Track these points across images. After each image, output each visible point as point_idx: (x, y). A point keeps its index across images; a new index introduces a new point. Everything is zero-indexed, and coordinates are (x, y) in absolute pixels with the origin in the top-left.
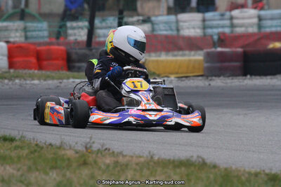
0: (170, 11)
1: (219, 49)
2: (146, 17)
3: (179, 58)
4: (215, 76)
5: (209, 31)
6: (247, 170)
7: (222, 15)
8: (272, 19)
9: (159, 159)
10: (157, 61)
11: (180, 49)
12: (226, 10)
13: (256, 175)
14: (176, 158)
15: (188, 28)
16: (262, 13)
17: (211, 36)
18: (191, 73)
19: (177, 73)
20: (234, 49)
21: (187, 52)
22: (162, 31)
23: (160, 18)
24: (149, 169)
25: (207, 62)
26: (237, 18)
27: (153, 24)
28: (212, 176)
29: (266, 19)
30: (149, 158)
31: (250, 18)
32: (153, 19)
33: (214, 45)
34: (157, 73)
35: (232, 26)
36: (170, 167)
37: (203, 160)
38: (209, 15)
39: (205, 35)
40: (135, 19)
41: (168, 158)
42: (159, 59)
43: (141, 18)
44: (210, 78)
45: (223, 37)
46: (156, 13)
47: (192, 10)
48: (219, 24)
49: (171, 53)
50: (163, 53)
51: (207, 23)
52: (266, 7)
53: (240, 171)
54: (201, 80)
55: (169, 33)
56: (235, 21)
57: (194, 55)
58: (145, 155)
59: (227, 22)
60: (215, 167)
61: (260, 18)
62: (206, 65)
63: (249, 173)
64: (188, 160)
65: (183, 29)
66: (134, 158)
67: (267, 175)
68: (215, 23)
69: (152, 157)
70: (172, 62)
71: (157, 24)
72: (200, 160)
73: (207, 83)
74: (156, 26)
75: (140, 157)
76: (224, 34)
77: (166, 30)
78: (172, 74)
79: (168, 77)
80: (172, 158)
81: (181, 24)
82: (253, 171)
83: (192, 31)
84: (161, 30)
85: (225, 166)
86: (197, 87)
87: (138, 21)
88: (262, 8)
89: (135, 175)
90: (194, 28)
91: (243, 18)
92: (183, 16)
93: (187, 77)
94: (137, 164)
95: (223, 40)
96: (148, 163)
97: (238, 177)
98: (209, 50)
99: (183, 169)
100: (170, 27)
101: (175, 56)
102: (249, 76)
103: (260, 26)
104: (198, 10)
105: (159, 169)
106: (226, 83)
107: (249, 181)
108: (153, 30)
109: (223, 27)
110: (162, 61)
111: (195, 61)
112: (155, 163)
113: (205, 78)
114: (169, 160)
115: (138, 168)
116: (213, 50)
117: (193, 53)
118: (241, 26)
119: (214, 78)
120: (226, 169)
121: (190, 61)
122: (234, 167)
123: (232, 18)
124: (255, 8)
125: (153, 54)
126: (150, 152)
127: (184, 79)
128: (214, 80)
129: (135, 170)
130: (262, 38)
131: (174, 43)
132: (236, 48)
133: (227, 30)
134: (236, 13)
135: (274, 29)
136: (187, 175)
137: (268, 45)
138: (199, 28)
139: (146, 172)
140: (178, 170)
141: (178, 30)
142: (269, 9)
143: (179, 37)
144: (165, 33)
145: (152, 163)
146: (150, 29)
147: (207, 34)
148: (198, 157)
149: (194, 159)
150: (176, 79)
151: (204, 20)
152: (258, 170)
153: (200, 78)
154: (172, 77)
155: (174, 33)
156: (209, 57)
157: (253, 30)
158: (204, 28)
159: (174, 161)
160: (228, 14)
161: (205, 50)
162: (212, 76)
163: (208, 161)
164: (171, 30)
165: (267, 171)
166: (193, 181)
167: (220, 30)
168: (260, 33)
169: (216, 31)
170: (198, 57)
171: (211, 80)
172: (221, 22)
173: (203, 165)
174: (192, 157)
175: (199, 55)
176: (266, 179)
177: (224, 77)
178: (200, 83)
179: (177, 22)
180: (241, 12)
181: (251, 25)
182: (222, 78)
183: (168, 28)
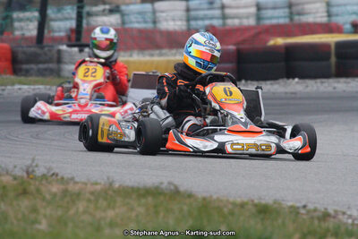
2: (114, 5)
3: (156, 59)
5: (194, 24)
6: (231, 200)
7: (211, 3)
8: (274, 8)
9: (120, 186)
10: (128, 62)
11: (158, 47)
13: (242, 205)
14: (141, 186)
15: (166, 20)
17: (197, 30)
20: (225, 47)
21: (166, 51)
22: (134, 23)
23: (132, 8)
24: (105, 199)
26: (230, 7)
27: (123, 15)
28: (185, 208)
29: (266, 9)
30: (108, 185)
31: (246, 7)
32: (123, 8)
35: (224, 17)
36: (134, 196)
37: (176, 187)
38: (194, 3)
39: (189, 29)
40: (101, 8)
42: (131, 59)
43: (107, 7)
46: (127, 1)
48: (205, 15)
49: (147, 52)
50: (135, 52)
51: (192, 13)
53: (221, 201)
55: (142, 26)
56: (228, 11)
57: (175, 55)
58: (102, 182)
59: (217, 13)
60: (190, 196)
61: (259, 8)
63: (234, 204)
64: (157, 188)
66: (89, 186)
67: (256, 205)
68: (201, 13)
69: (111, 184)
70: (146, 63)
72: (172, 187)
74: (126, 18)
75: (96, 184)
76: (213, 27)
77: (138, 22)
80: (136, 185)
81: (158, 14)
82: (239, 200)
83: (172, 23)
84: (131, 22)
85: (204, 195)
87: (104, 10)
89: (88, 207)
90: (173, 20)
91: (238, 7)
92: (160, 5)
94: (92, 193)
96: (106, 193)
97: (219, 209)
99: (150, 199)
100: (144, 18)
101: (152, 55)
102: (243, 81)
103: (259, 18)
105: (119, 200)
107: (232, 213)
108: (123, 23)
109: (212, 18)
110: (134, 62)
112: (114, 191)
114: (133, 188)
115: (92, 198)
117: (174, 51)
120: (204, 199)
122: (215, 196)
123: (223, 7)
125: (122, 53)
126: (108, 179)
129: (89, 200)
130: (260, 33)
131: (150, 39)
132: (228, 44)
133: (217, 23)
135: (274, 22)
136: (155, 206)
137: (268, 41)
138: (181, 20)
139: (103, 203)
140: (143, 201)
141: (155, 22)
143: (156, 31)
144: (136, 26)
145: (110, 192)
146: (119, 21)
147: (191, 27)
148: (170, 183)
149: (164, 186)
151: (188, 10)
152: (246, 200)
155: (150, 26)
157: (252, 22)
158: (188, 20)
159: (138, 189)
160: (218, 1)
163: (182, 189)
164: (145, 22)
165: (256, 201)
166: (162, 215)
167: (207, 22)
168: (258, 26)
169: (201, 23)
172: (210, 13)
173: (176, 194)
174: (162, 183)
176: (254, 210)
179: (154, 12)
183: (140, 20)
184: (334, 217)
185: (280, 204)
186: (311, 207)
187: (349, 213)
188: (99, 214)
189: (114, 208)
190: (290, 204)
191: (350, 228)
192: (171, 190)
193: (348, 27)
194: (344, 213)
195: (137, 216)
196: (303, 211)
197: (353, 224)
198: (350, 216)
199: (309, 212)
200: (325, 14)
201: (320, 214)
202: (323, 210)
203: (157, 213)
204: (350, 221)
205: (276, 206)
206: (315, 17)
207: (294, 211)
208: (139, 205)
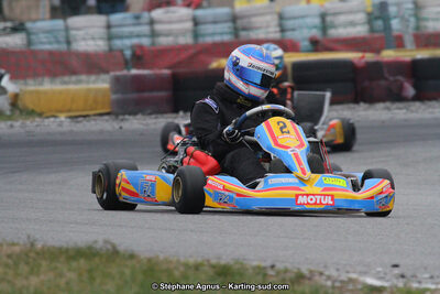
0: (56, 13)
1: (134, 72)
2: (17, 23)
3: (72, 87)
4: (130, 114)
5: (118, 43)
6: (182, 260)
7: (137, 17)
8: (215, 22)
9: (43, 247)
10: (38, 92)
11: (74, 72)
12: (144, 10)
13: (197, 267)
14: (71, 245)
15: (84, 39)
16: (200, 13)
17: (121, 51)
18: (91, 110)
19: (69, 111)
20: (158, 71)
21: (83, 77)
22: (44, 44)
23: (40, 25)
24: (27, 263)
25: (115, 92)
26: (161, 22)
27: (29, 34)
28: (127, 272)
29: (205, 23)
30: (29, 246)
31: (180, 21)
32: (29, 25)
33: (127, 64)
34: (38, 110)
35: (154, 34)
36: (62, 259)
37: (114, 247)
38: (116, 18)
39: (111, 50)
40: (1, 26)
41: (57, 244)
42: (41, 88)
43: (9, 24)
44: (121, 117)
45: (139, 52)
46: (34, 16)
47: (89, 11)
48: (131, 33)
49: (58, 80)
50: (47, 80)
51: (114, 30)
52: (205, 4)
53: (171, 262)
54: (107, 121)
55: (54, 47)
56: (158, 27)
57: (94, 82)
58: (21, 243)
59: (145, 29)
60: (132, 256)
61: (196, 22)
62: (114, 97)
63: (186, 265)
64: (90, 248)
65: (76, 40)
66: (5, 247)
67: (213, 267)
68: (126, 30)
69: (32, 245)
70: (61, 92)
71: (34, 34)
72: (109, 247)
73: (116, 125)
74: (33, 37)
75: (13, 244)
76: (141, 47)
77: (50, 43)
78: (61, 112)
79: (55, 117)
80: (65, 245)
81: (73, 33)
82: (191, 261)
83: (91, 43)
84: (42, 43)
85: (148, 255)
86: (101, 132)
87: (5, 29)
88: (198, 6)
89: (6, 273)
90: (93, 39)
91: (170, 22)
92: (75, 21)
93: (84, 116)
94: (9, 256)
95: (139, 57)
96: (27, 255)
97: (169, 272)
98: (118, 73)
99: (82, 261)
100: (55, 37)
101: (65, 83)
102: (181, 113)
103: (196, 35)
104: (99, 10)
105: (44, 263)
106: (147, 125)
107: (185, 277)
108: (29, 43)
109: (138, 36)
110: (46, 93)
111: (97, 91)
112: (37, 253)
113: (114, 117)
114: (60, 249)
115: (10, 261)
116: (125, 72)
117: (93, 78)
118: (167, 35)
119: (127, 117)
120: (149, 260)
121: (89, 90)
122: (161, 257)
123: (152, 22)
124: (188, 6)
125: (30, 81)
126: (29, 237)
127: (80, 119)
128: (127, 120)
129: (7, 265)
130: (200, 52)
131: (63, 64)
132: (161, 68)
133: (146, 42)
134: (158, 13)
135: (218, 39)
136: (90, 271)
137: (210, 63)
138: (101, 38)
139: (24, 269)
140: (74, 264)
141: (68, 42)
142: (210, 6)
143: (70, 53)
144: (48, 47)
145: (32, 255)
146: (25, 42)
147: (114, 48)
148: (106, 242)
149: (100, 245)
150: (68, 120)
151: (109, 27)
152: (200, 260)
153: (106, 117)
154: (62, 117)
155: (63, 47)
156: (119, 83)
157: (187, 40)
158: (110, 38)
159: (67, 250)
160: (146, 15)
161: (112, 74)
162: (124, 114)
163: (121, 248)
164: (58, 42)
165: (214, 261)
166: (98, 281)
167: (135, 41)
168: (196, 44)
169: (128, 42)
170: (101, 84)
171: (122, 120)
172: (136, 29)
173: (114, 254)
174: (96, 242)
175: (104, 81)
176: (211, 272)
177: (144, 114)
178: (107, 125)
179: (67, 29)
180: (167, 12)
181: (183, 33)
182: (139, 116)
183: (52, 40)
184: (310, 279)
185: (242, 264)
186: (280, 266)
187: (327, 273)
188: (19, 283)
189: (38, 275)
190: (255, 263)
191: (330, 291)
192: (108, 250)
193: (306, 44)
194: (321, 274)
195: (67, 283)
196: (271, 272)
197: (333, 287)
198: (329, 278)
199: (278, 273)
200: (278, 29)
201: (293, 275)
202: (295, 270)
203: (92, 279)
204: (329, 283)
205: (237, 266)
206: (268, 33)
207: (261, 271)
208: (69, 270)
